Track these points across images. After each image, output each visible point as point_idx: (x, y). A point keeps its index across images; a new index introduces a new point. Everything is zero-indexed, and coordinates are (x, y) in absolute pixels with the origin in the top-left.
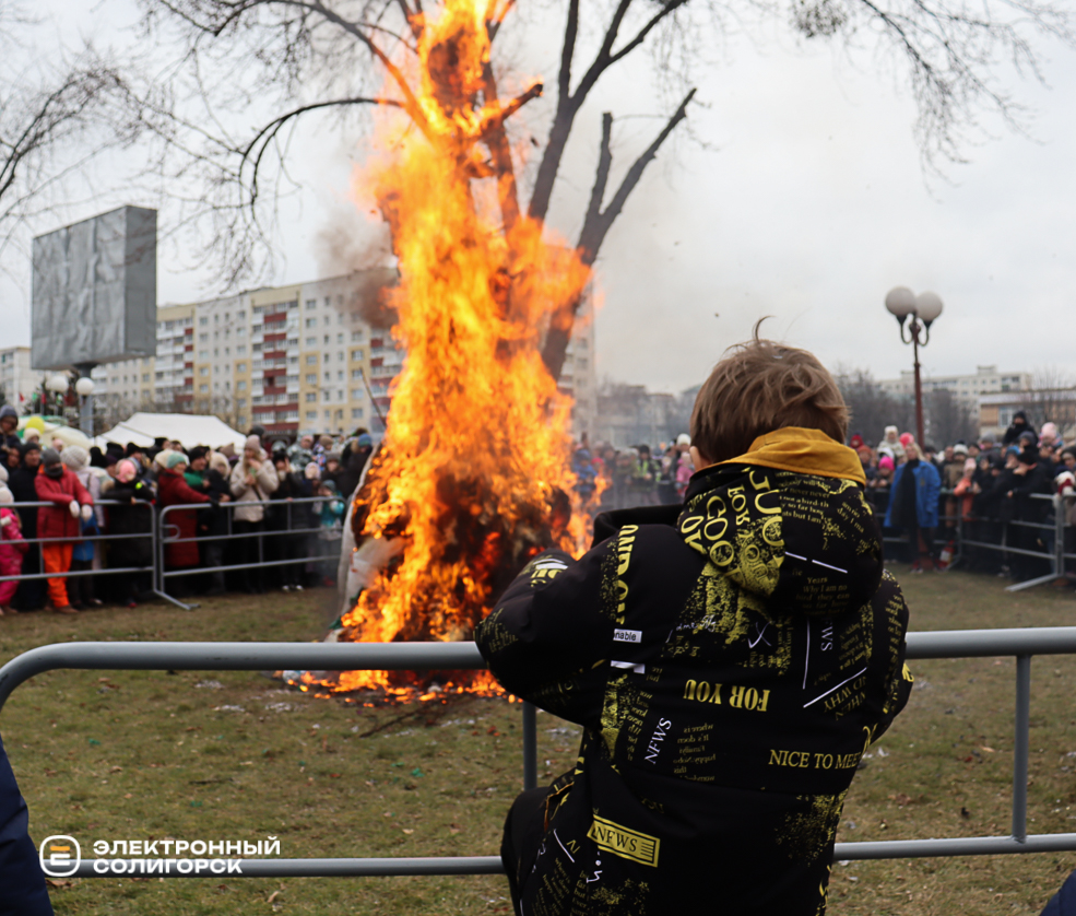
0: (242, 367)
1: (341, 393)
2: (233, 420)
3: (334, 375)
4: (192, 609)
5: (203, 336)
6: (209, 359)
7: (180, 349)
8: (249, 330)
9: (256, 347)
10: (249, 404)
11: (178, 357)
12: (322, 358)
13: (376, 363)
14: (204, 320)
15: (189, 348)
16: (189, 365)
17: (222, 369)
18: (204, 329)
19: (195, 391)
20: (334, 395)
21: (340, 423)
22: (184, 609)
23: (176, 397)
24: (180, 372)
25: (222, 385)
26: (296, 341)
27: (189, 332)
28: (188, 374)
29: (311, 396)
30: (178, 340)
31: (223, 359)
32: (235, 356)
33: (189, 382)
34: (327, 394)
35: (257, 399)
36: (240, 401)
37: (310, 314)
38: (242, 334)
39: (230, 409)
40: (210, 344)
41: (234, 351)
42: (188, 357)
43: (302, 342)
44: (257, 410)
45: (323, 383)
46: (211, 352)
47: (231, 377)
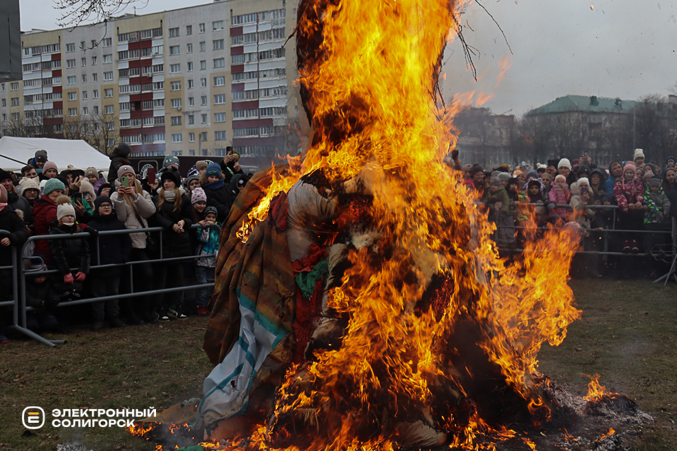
0: (110, 92)
1: (204, 116)
2: (102, 142)
3: (198, 100)
4: (57, 346)
5: (71, 62)
6: (78, 85)
7: (48, 75)
8: (115, 57)
9: (123, 73)
10: (117, 127)
11: (46, 82)
12: (187, 84)
13: (239, 88)
14: (70, 47)
15: (57, 74)
16: (58, 90)
17: (90, 94)
18: (71, 56)
19: (64, 114)
20: (198, 118)
21: (204, 145)
22: (48, 346)
23: (45, 120)
24: (48, 96)
25: (91, 109)
26: (161, 67)
27: (56, 58)
28: (57, 98)
29: (176, 121)
30: (46, 66)
31: (90, 84)
32: (102, 82)
33: (58, 106)
34: (191, 117)
35: (124, 122)
36: (108, 125)
37: (174, 41)
38: (108, 60)
39: (99, 132)
40: (78, 70)
41: (101, 77)
42: (56, 82)
43: (167, 68)
44: (124, 133)
45: (187, 107)
46: (79, 77)
47: (99, 100)
